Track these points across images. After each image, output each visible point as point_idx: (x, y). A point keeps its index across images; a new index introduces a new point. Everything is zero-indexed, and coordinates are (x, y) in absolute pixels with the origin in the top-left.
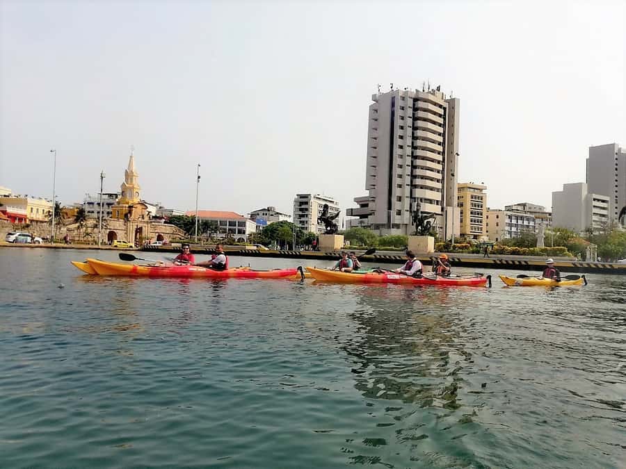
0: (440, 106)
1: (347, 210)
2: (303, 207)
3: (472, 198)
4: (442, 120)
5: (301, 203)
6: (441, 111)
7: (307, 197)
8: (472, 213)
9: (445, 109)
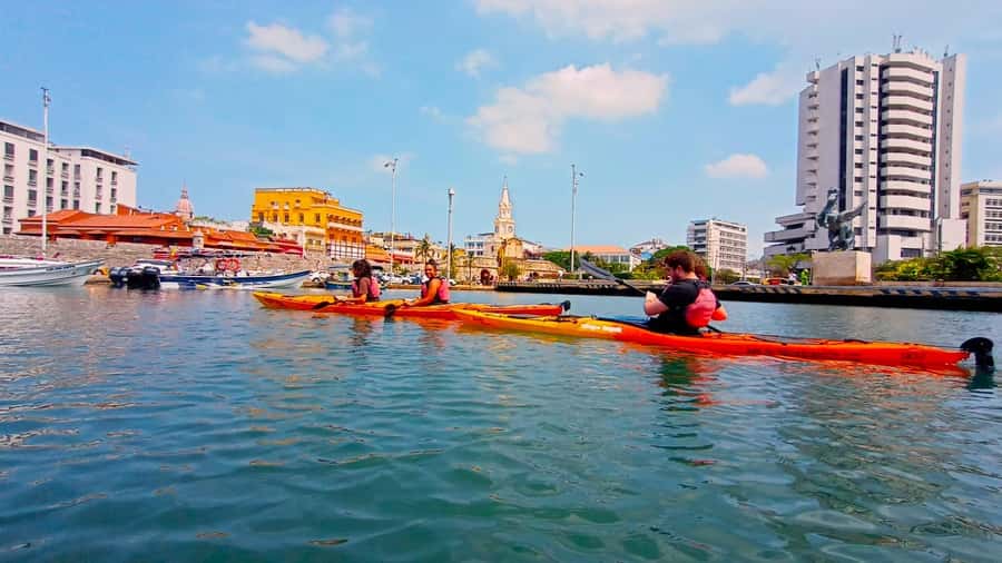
0: (928, 71)
1: (766, 234)
2: (700, 235)
3: (988, 203)
4: (932, 90)
5: (697, 231)
6: (930, 78)
7: (704, 224)
8: (987, 227)
9: (936, 74)
